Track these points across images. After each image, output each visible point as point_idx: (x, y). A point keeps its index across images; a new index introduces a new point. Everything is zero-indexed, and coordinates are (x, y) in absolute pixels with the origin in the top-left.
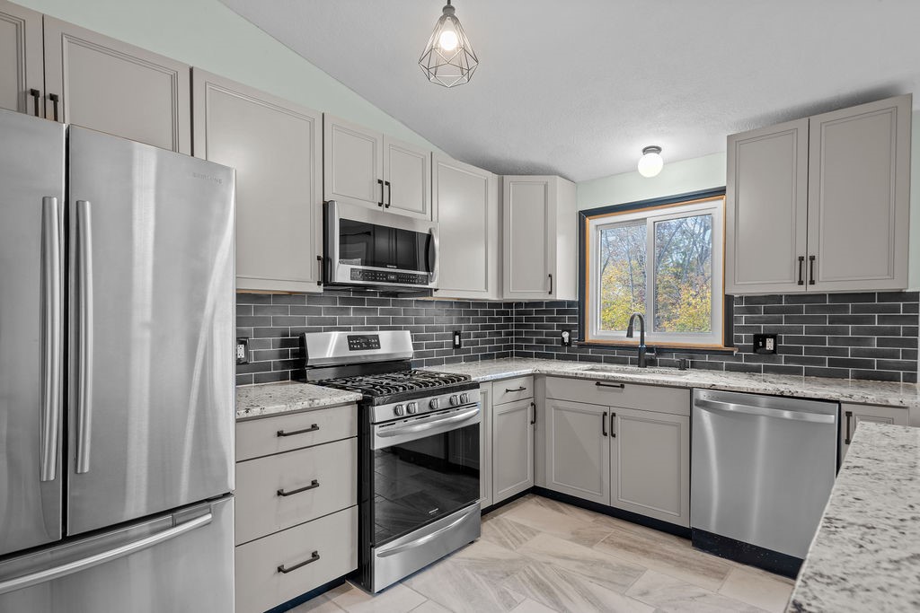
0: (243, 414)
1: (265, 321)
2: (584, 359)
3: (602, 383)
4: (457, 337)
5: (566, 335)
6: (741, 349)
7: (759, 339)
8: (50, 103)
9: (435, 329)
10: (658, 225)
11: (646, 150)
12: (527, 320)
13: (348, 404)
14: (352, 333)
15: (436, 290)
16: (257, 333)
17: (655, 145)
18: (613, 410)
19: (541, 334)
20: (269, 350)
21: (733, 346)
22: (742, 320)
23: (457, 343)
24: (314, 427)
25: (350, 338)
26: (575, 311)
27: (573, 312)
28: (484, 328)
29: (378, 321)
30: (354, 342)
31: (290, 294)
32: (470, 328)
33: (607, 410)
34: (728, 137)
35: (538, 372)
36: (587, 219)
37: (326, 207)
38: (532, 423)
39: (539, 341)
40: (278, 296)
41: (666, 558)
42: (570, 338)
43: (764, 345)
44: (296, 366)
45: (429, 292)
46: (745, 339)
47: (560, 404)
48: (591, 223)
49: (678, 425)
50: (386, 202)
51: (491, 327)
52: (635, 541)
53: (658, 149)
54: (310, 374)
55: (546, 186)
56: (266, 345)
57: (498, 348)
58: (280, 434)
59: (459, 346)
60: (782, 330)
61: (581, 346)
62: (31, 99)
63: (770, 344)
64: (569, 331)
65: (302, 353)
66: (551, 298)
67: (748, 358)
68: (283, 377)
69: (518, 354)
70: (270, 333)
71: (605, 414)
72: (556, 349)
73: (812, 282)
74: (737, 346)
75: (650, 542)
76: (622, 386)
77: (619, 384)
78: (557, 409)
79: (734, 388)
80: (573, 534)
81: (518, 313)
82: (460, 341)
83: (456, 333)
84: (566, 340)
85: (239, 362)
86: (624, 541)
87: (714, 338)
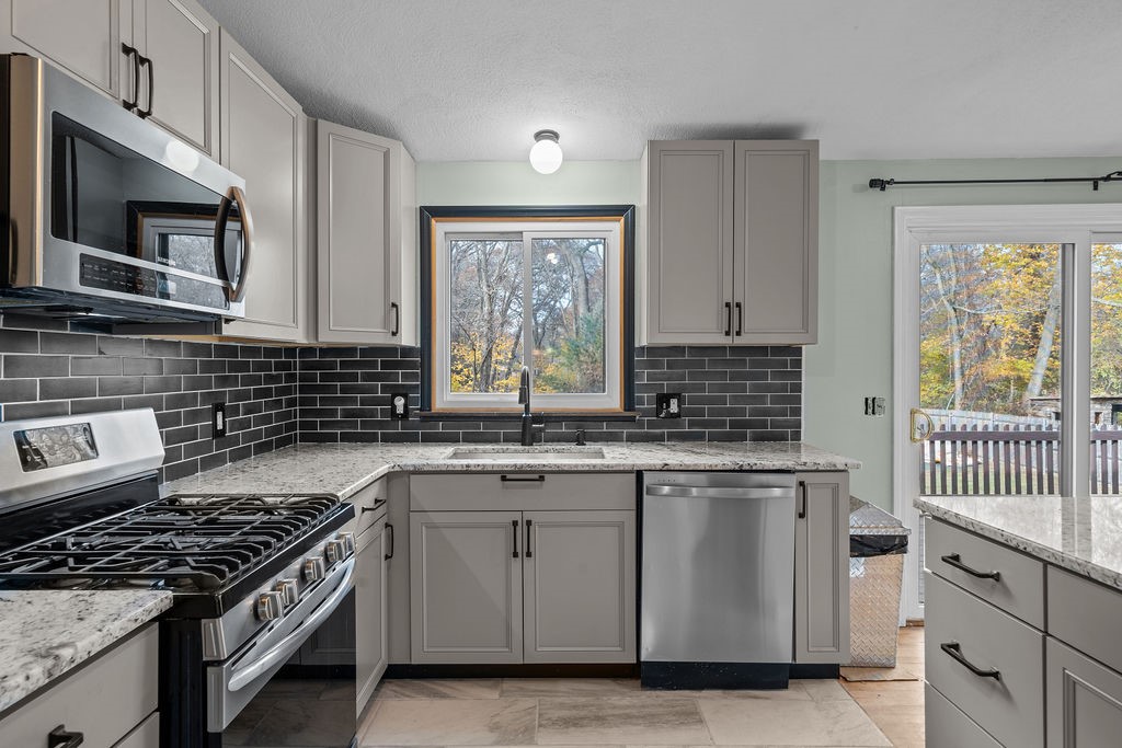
2: (430, 439)
3: (509, 476)
4: (220, 415)
5: (399, 402)
6: (645, 413)
7: (663, 400)
10: (541, 246)
11: (539, 136)
12: (324, 377)
15: (228, 321)
17: (555, 130)
18: (527, 516)
19: (354, 401)
21: (634, 410)
22: (643, 378)
23: (220, 427)
25: (21, 436)
27: (412, 365)
28: (259, 394)
32: (239, 396)
33: (517, 517)
35: (397, 469)
36: (433, 221)
38: (387, 557)
39: (347, 413)
41: (627, 719)
42: (406, 406)
43: (668, 406)
45: (212, 323)
46: (646, 400)
47: (437, 518)
48: (440, 228)
49: (620, 526)
51: (266, 393)
52: (575, 707)
53: (554, 136)
55: (386, 155)
57: (277, 430)
59: (223, 431)
60: (685, 388)
61: (425, 419)
63: (674, 408)
64: (405, 396)
66: (392, 341)
67: (651, 425)
69: (304, 438)
71: (515, 523)
72: (381, 425)
73: (738, 333)
74: (639, 410)
75: (590, 700)
76: (542, 479)
77: (536, 476)
78: (431, 526)
79: (689, 466)
80: (492, 730)
81: (305, 366)
82: (224, 423)
83: (219, 407)
84: (400, 410)
86: (565, 713)
87: (610, 399)
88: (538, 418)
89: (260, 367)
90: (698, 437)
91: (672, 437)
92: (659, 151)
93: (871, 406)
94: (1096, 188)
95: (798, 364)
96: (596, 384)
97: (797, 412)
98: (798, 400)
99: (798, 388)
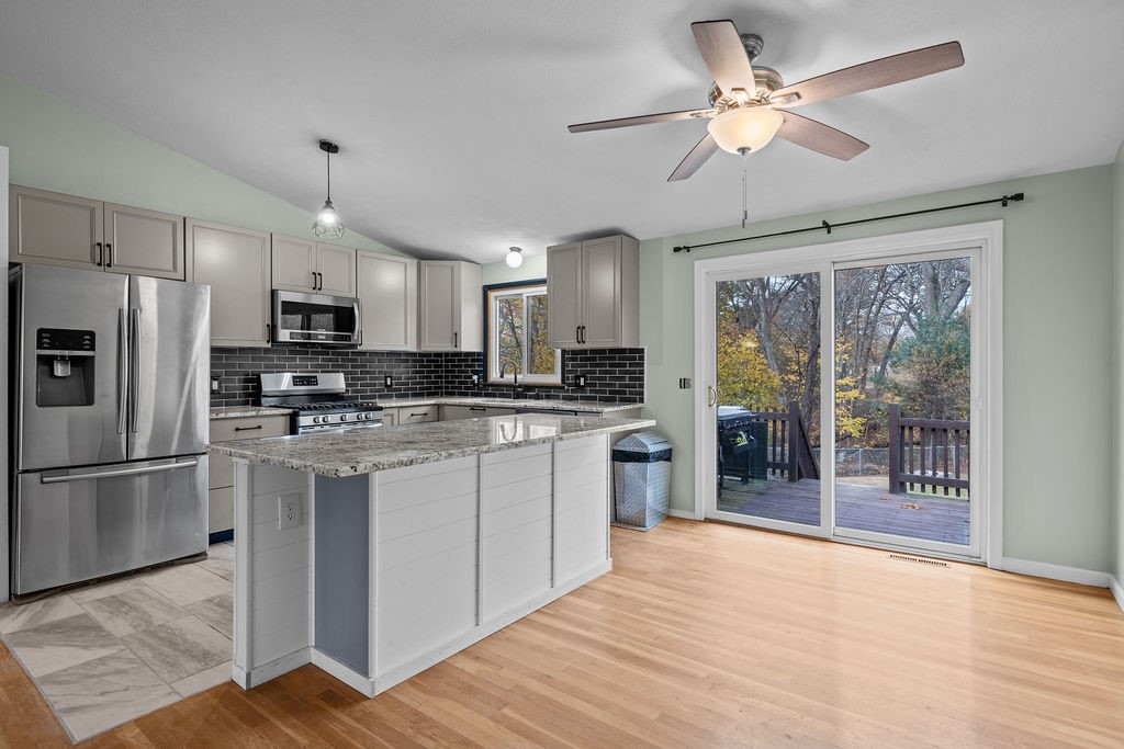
0: (214, 416)
1: (233, 365)
2: (487, 395)
3: (474, 408)
4: (389, 379)
5: (475, 377)
6: (569, 385)
7: (578, 378)
8: (107, 249)
9: (367, 373)
11: (512, 250)
13: (283, 415)
14: (295, 374)
15: (360, 345)
16: (227, 374)
17: (517, 246)
19: (461, 377)
20: (236, 384)
21: (566, 383)
22: (570, 366)
23: (389, 383)
24: (259, 427)
25: (294, 377)
26: (481, 359)
27: (480, 361)
28: (415, 372)
29: (320, 366)
30: (297, 381)
31: (251, 348)
34: (548, 248)
35: (439, 402)
36: (488, 291)
37: (273, 293)
39: (460, 383)
40: (242, 350)
42: (478, 380)
43: (580, 382)
44: (254, 396)
45: (354, 346)
46: (571, 378)
48: (492, 295)
50: (319, 286)
53: (519, 250)
54: (263, 400)
56: (233, 381)
58: (237, 429)
59: (391, 386)
60: (587, 372)
61: (485, 386)
62: (98, 248)
63: (582, 382)
64: (478, 375)
65: (258, 387)
66: (457, 350)
67: (572, 391)
68: (246, 403)
70: (236, 374)
72: (470, 388)
73: (584, 342)
74: (568, 383)
76: (485, 410)
77: (483, 408)
81: (446, 361)
82: (391, 382)
83: (388, 376)
84: (476, 382)
85: (213, 392)
87: (556, 379)
88: (520, 386)
89: (415, 361)
90: (594, 399)
91: (582, 398)
92: (552, 252)
93: (684, 383)
94: (829, 232)
95: (642, 358)
96: (550, 370)
97: (642, 386)
98: (642, 379)
99: (642, 372)
